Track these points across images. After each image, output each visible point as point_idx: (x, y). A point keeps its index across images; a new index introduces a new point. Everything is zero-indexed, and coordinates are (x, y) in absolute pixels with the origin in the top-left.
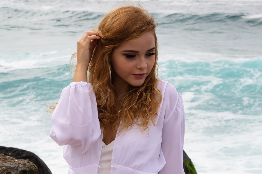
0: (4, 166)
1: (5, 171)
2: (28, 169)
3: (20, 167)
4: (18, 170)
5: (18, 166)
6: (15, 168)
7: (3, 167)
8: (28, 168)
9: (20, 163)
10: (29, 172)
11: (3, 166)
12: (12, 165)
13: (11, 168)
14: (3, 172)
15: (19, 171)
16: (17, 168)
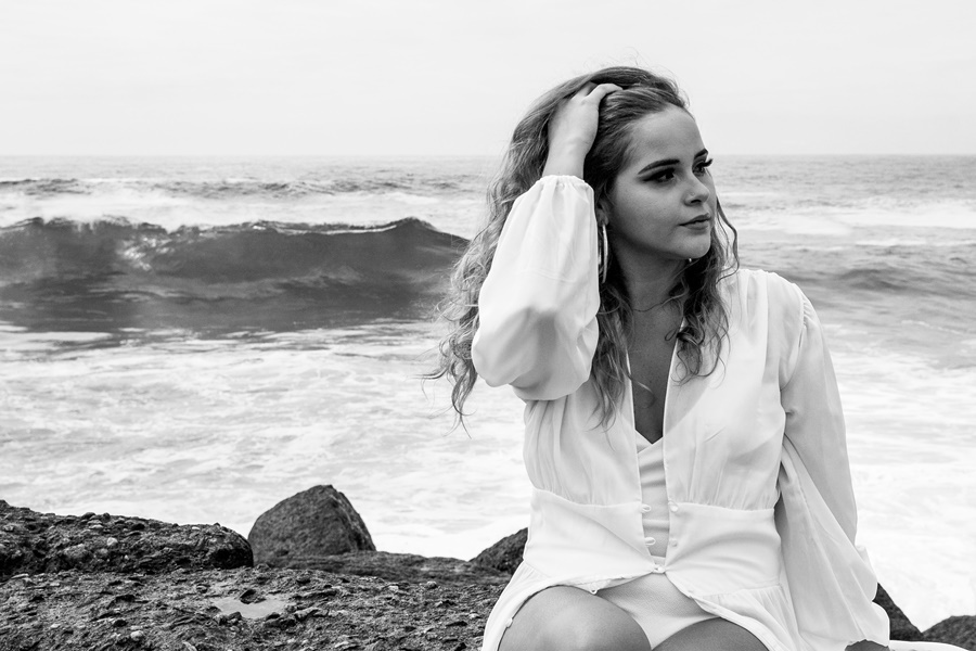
0: (169, 545)
1: (172, 558)
2: (231, 547)
3: (212, 544)
4: (206, 552)
5: (204, 541)
6: (197, 549)
7: (166, 548)
8: (231, 543)
9: (209, 534)
10: (234, 554)
11: (164, 546)
12: (188, 539)
13: (187, 548)
14: (169, 561)
15: (209, 553)
16: (203, 545)
